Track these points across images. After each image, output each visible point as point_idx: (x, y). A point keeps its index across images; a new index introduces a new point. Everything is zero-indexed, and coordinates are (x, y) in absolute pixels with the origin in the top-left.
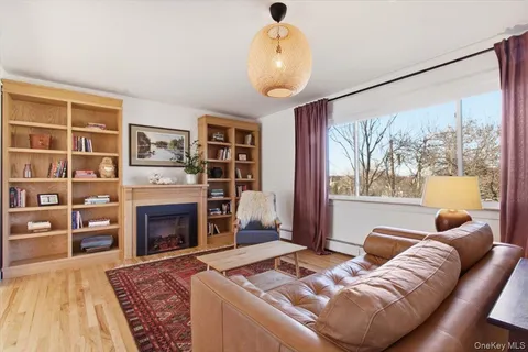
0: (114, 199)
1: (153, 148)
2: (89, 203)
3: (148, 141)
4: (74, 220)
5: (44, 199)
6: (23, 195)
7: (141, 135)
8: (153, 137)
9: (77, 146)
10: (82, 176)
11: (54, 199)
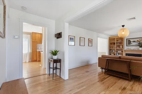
0: (122, 52)
1: (132, 42)
2: (118, 52)
3: (131, 41)
4: (116, 54)
5: (113, 51)
6: (111, 50)
7: (129, 40)
8: (132, 40)
9: (117, 44)
10: (117, 48)
11: (114, 51)
